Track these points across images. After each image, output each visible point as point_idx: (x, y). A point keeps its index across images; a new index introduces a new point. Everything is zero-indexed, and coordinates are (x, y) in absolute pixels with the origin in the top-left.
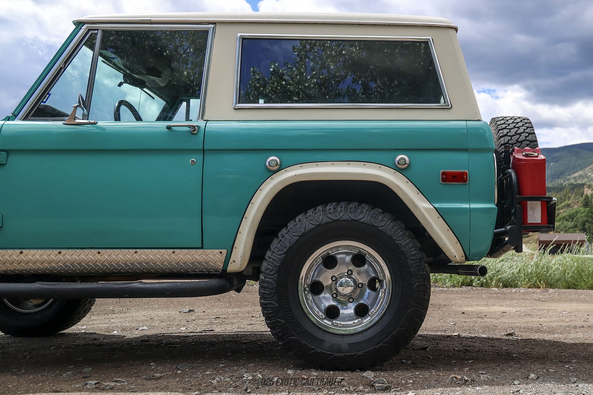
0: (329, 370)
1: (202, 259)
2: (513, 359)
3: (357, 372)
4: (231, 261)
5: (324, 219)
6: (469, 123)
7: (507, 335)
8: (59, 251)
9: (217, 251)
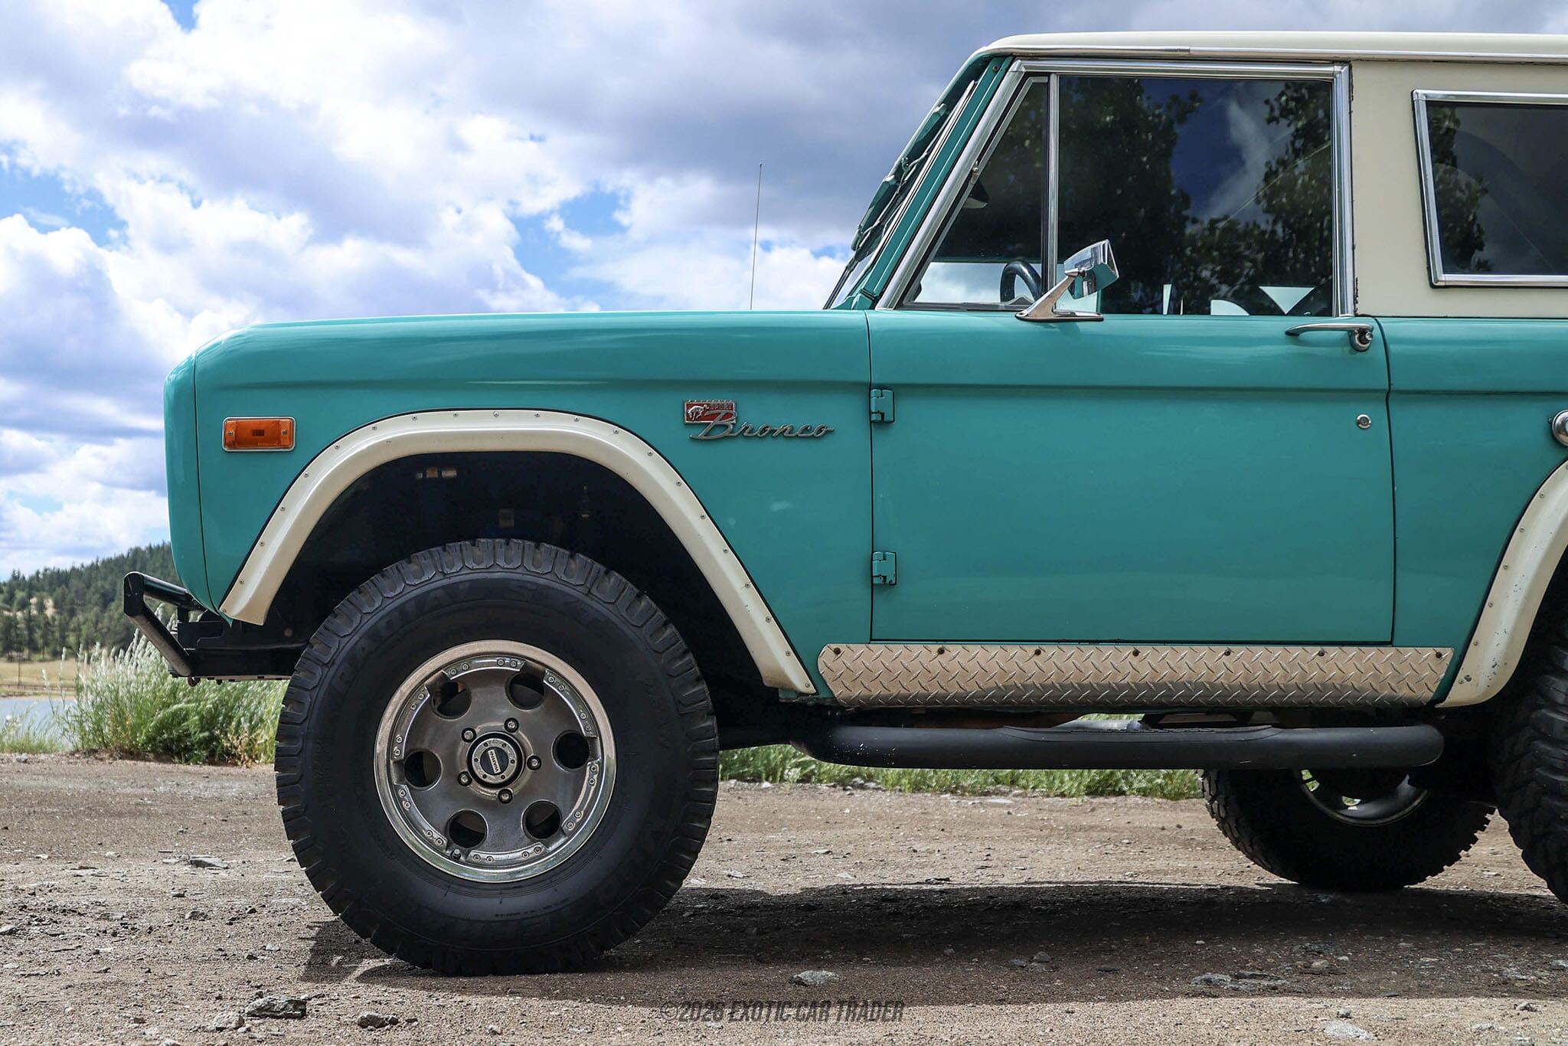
1: (1388, 672)
8: (1037, 647)
9: (1429, 652)
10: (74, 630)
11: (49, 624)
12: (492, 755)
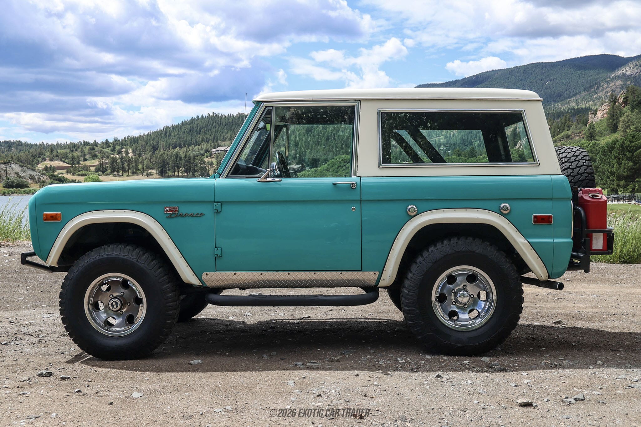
0: (455, 356)
1: (361, 278)
2: (574, 347)
3: (473, 357)
4: (382, 279)
5: (450, 251)
6: (553, 177)
7: (556, 323)
8: (261, 273)
9: (372, 273)
10: (141, 163)
11: (131, 160)
12: (114, 304)
